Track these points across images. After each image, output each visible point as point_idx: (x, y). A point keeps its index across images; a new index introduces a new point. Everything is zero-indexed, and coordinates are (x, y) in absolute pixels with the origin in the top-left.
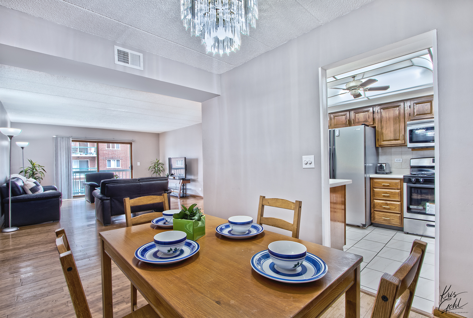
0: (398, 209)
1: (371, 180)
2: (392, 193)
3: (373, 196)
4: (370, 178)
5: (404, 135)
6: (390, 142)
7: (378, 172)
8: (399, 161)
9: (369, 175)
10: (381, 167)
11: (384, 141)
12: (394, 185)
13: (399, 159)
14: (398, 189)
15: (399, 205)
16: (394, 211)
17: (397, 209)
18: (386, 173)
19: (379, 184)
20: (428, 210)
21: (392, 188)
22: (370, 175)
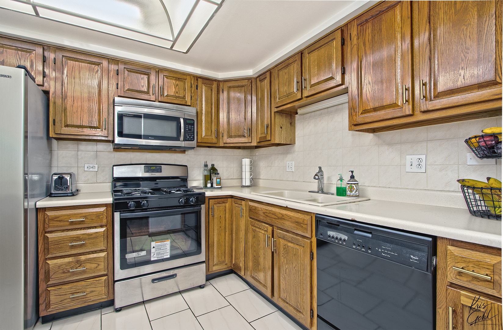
0: (102, 266)
1: (40, 215)
2: (91, 237)
3: (44, 251)
4: (37, 210)
5: (107, 119)
6: (80, 130)
7: (53, 192)
8: (91, 170)
9: (33, 203)
10: (61, 181)
11: (67, 126)
12: (94, 218)
13: (91, 165)
14: (102, 226)
15: (104, 257)
16: (94, 272)
17: (100, 267)
18: (72, 193)
19: (60, 221)
20: (153, 254)
21: (90, 226)
22: (37, 203)
